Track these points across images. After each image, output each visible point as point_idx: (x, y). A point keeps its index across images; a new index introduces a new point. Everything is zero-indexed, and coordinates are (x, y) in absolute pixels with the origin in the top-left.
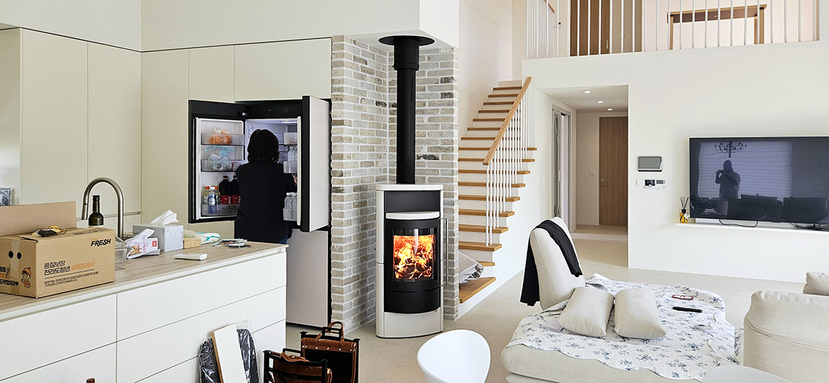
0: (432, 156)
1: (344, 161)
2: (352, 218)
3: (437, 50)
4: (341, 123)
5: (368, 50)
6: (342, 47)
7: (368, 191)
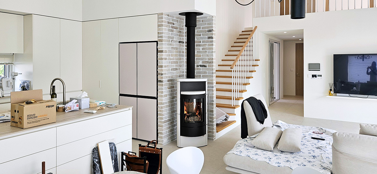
0: (204, 65)
1: (163, 68)
2: (167, 94)
3: (206, 17)
4: (162, 51)
5: (175, 19)
6: (162, 18)
7: (175, 82)
